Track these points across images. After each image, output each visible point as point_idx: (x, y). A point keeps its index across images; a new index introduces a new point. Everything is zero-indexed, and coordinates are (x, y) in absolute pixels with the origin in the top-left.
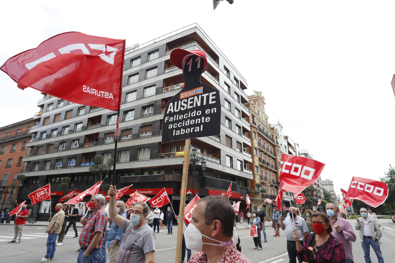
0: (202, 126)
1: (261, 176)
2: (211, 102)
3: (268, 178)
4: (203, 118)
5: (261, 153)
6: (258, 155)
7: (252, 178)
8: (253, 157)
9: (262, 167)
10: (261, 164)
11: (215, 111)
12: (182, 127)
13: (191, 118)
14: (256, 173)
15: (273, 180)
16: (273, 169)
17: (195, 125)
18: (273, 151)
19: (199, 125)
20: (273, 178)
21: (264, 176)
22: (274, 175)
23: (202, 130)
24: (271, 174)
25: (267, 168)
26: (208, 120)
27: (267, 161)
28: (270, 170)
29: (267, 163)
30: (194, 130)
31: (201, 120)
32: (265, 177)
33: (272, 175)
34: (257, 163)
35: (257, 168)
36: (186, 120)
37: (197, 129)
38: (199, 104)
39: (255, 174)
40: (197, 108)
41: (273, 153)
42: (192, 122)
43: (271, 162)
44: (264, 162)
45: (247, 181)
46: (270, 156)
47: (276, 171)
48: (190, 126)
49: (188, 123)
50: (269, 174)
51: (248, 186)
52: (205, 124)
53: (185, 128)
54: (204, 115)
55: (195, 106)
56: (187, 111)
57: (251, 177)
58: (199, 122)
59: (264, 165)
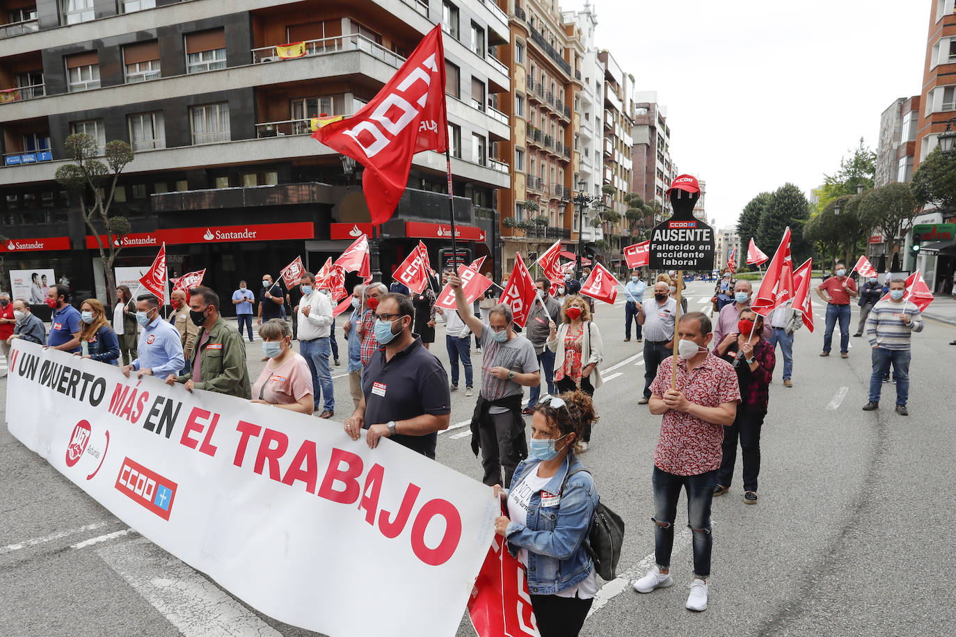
0: (695, 260)
1: (529, 175)
2: (704, 239)
3: (545, 182)
4: (697, 253)
5: (532, 108)
6: (525, 116)
7: (507, 184)
8: (511, 125)
9: (532, 148)
10: (531, 141)
11: (709, 249)
12: (673, 258)
13: (684, 251)
14: (518, 170)
15: (558, 187)
16: (561, 156)
17: (688, 259)
18: (563, 102)
19: (693, 259)
20: (557, 180)
21: (535, 175)
22: (561, 173)
23: (695, 264)
24: (552, 169)
25: (544, 153)
26: (702, 255)
27: (546, 131)
28: (553, 158)
29: (546, 137)
30: (687, 263)
31: (695, 255)
32: (539, 179)
33: (555, 170)
34: (521, 141)
35: (520, 152)
36: (678, 252)
37: (691, 263)
38: (692, 239)
39: (516, 172)
40: (690, 243)
41: (563, 108)
42: (685, 255)
43: (557, 134)
44: (537, 136)
45: (494, 192)
46: (554, 117)
47: (567, 160)
48: (683, 259)
49: (680, 255)
50: (548, 170)
51: (494, 205)
52: (699, 259)
53: (677, 259)
54: (697, 250)
55: (687, 240)
56: (677, 243)
57: (505, 182)
58: (693, 256)
59: (537, 144)
